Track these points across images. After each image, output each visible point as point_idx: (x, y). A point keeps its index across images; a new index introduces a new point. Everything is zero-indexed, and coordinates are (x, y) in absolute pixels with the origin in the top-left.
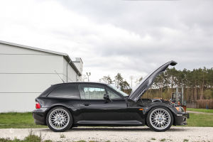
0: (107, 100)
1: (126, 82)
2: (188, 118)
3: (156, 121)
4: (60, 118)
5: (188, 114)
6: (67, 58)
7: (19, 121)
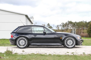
0: (45, 34)
1: (51, 27)
2: (83, 42)
3: (68, 44)
4: (22, 42)
5: (83, 40)
6: (27, 16)
7: (6, 43)
